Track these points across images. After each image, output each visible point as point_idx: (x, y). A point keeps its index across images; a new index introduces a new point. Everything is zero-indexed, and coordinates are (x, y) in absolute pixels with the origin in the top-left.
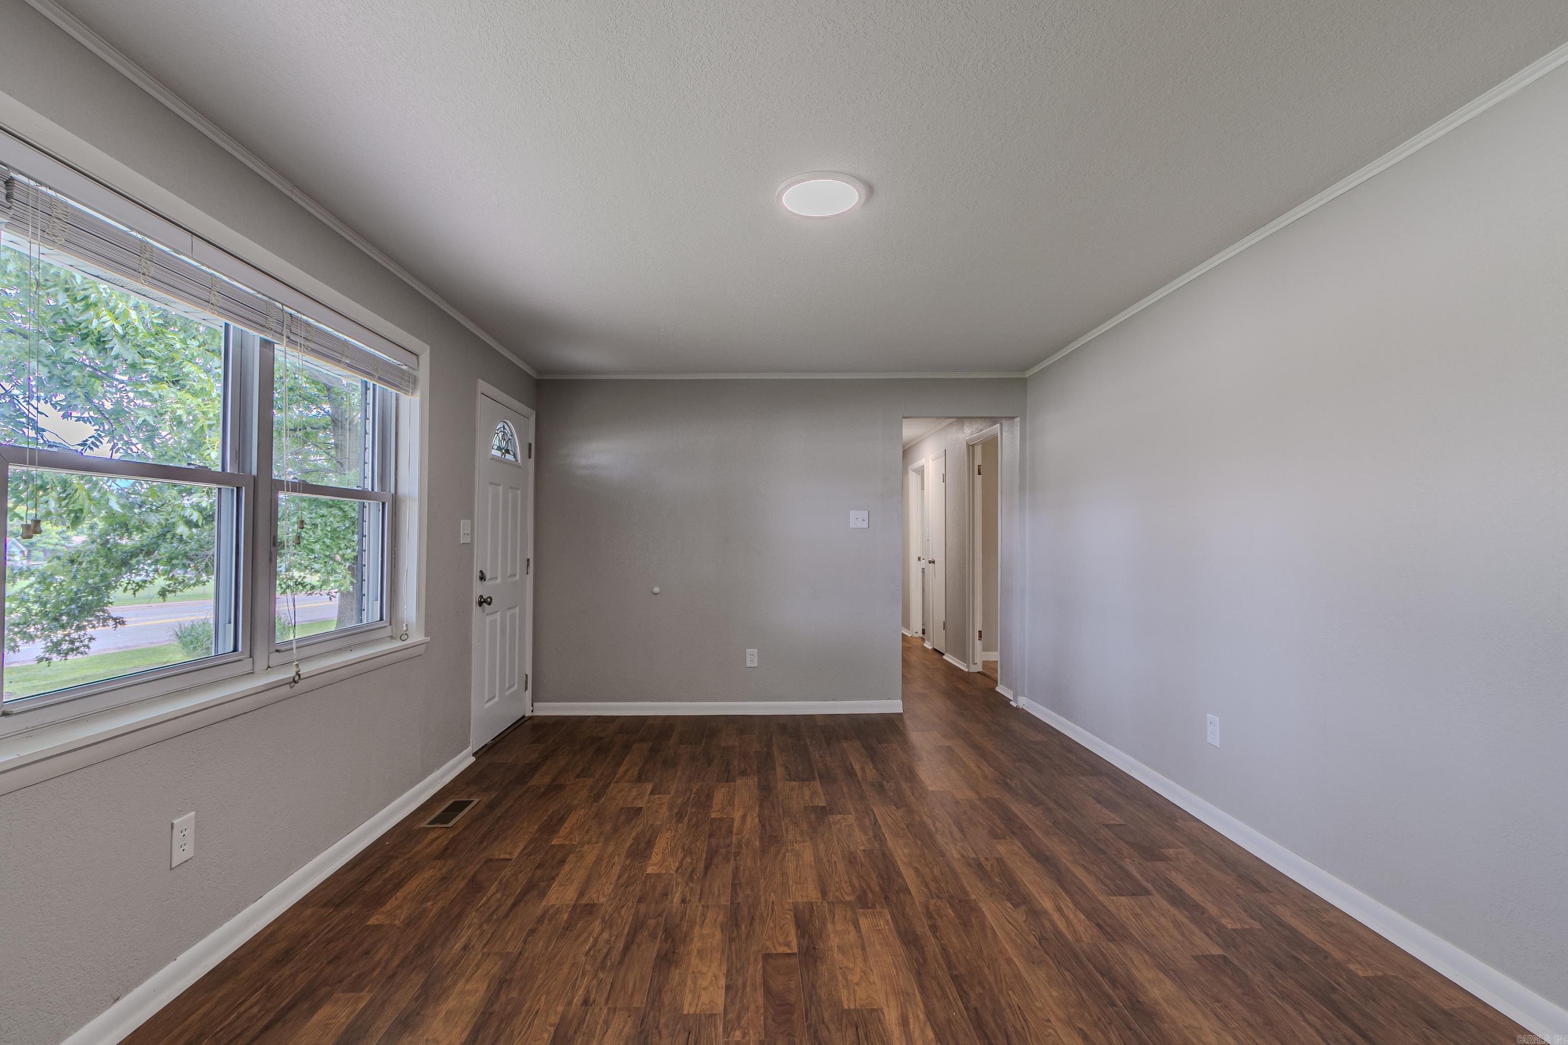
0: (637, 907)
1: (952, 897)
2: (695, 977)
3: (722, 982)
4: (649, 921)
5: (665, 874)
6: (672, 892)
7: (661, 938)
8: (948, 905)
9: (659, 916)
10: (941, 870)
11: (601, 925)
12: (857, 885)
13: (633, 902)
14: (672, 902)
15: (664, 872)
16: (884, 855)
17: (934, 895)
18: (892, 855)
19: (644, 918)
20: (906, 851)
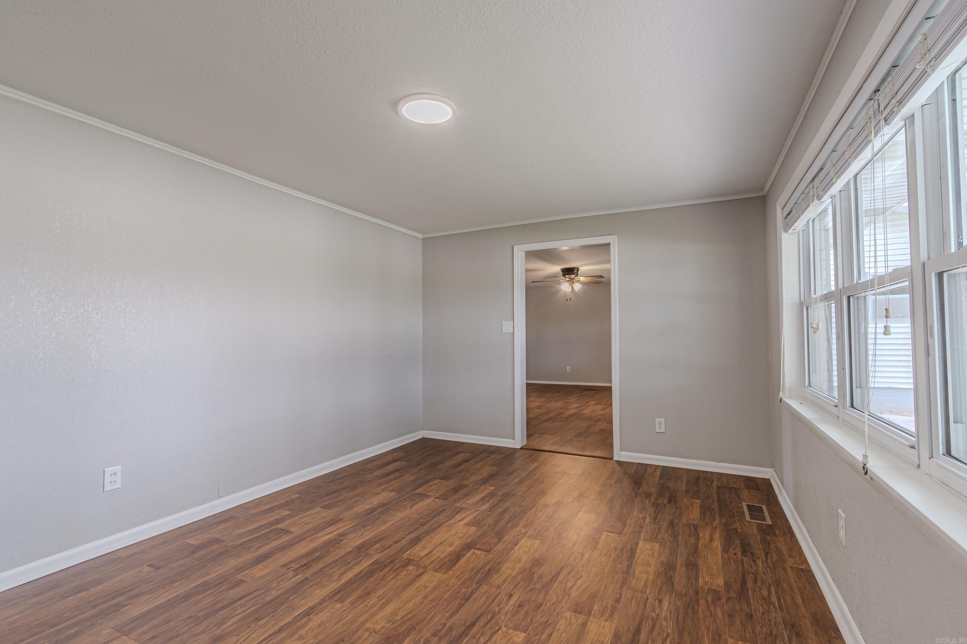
0: (544, 600)
2: (528, 552)
3: (517, 547)
4: (540, 588)
5: (511, 629)
6: (514, 607)
7: (537, 574)
9: (532, 590)
11: (572, 592)
13: (546, 605)
14: (519, 598)
15: (510, 631)
19: (542, 590)
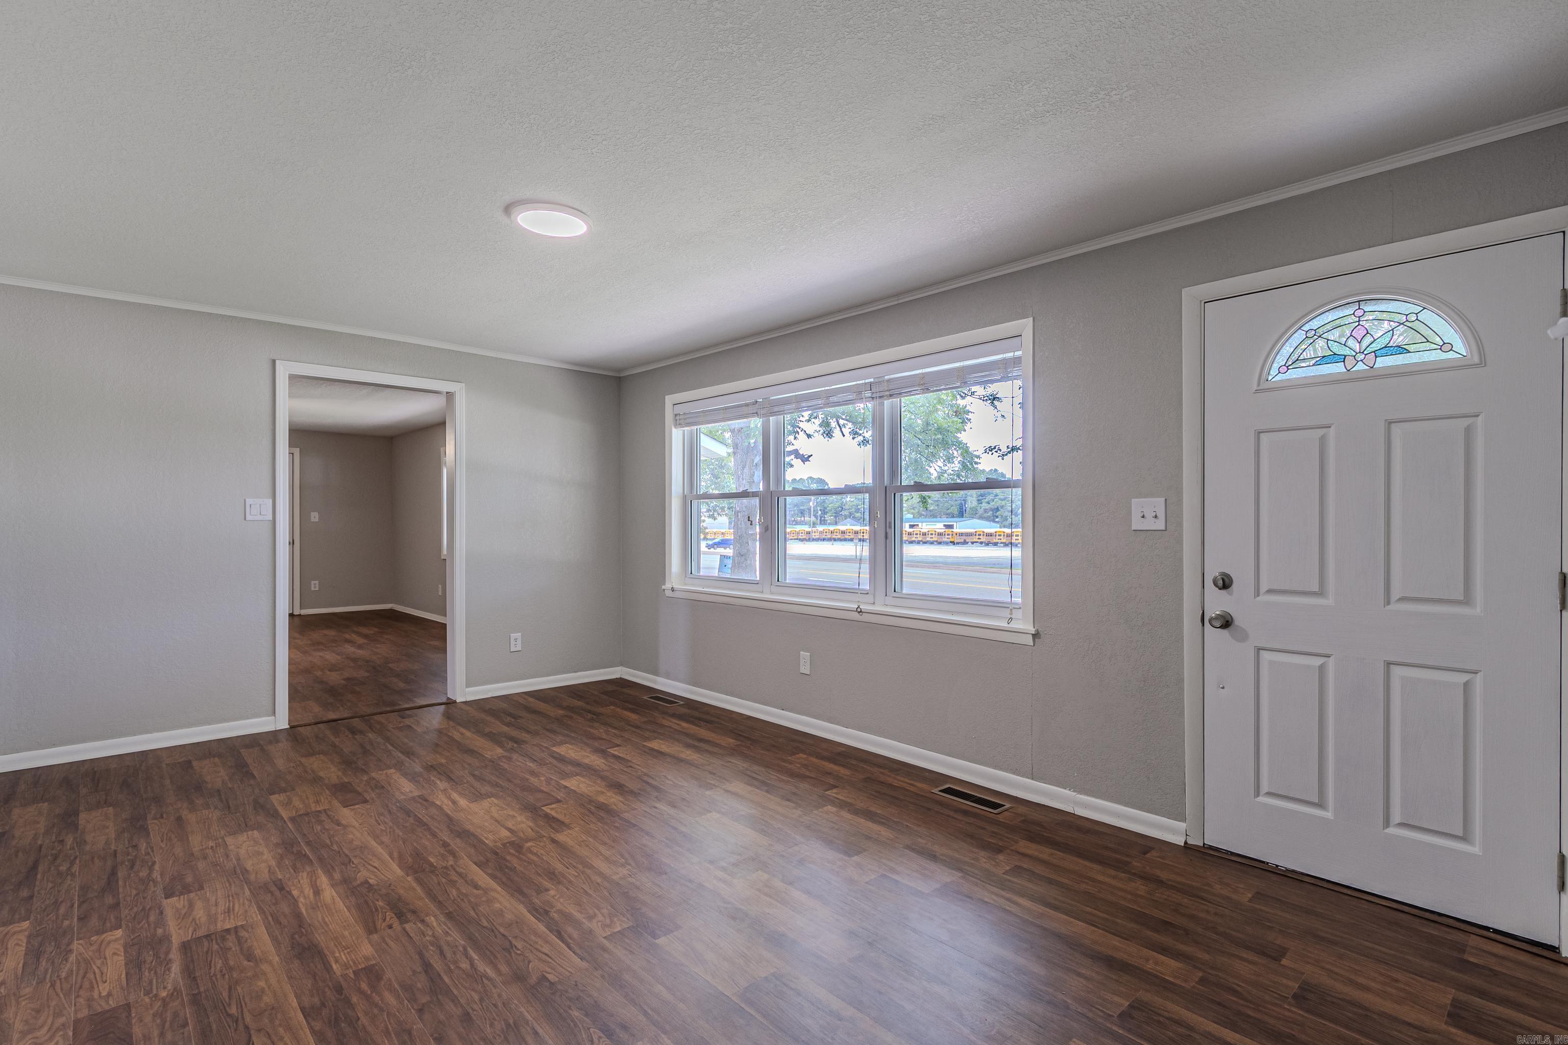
1: (432, 872)
8: (435, 864)
10: (449, 895)
12: (530, 855)
16: (521, 893)
17: (450, 868)
18: (512, 895)
20: (497, 905)
